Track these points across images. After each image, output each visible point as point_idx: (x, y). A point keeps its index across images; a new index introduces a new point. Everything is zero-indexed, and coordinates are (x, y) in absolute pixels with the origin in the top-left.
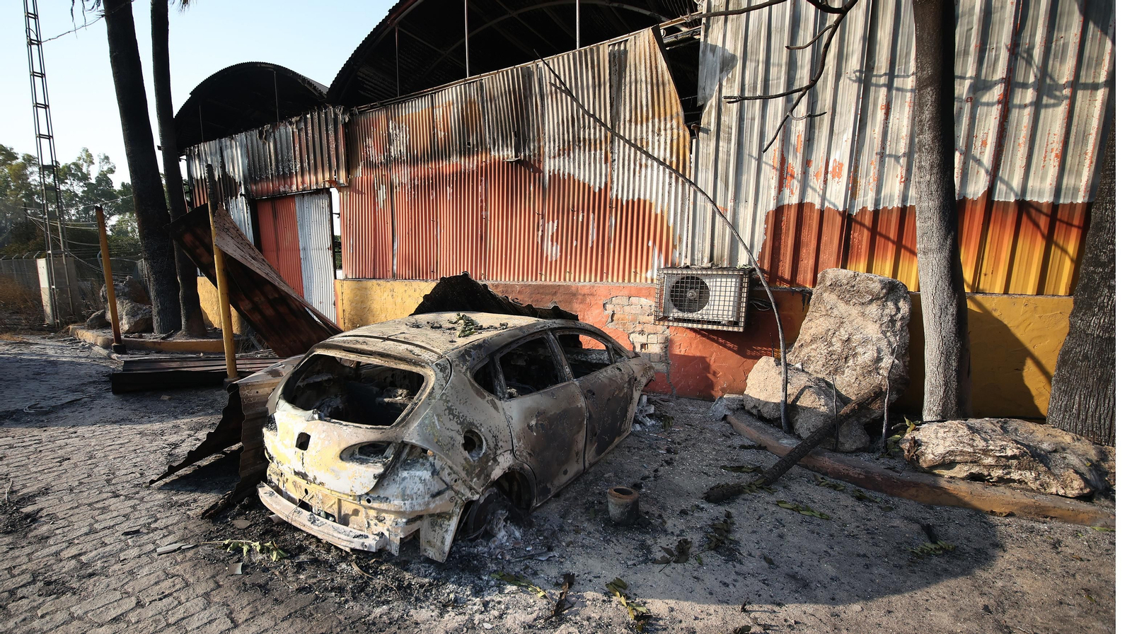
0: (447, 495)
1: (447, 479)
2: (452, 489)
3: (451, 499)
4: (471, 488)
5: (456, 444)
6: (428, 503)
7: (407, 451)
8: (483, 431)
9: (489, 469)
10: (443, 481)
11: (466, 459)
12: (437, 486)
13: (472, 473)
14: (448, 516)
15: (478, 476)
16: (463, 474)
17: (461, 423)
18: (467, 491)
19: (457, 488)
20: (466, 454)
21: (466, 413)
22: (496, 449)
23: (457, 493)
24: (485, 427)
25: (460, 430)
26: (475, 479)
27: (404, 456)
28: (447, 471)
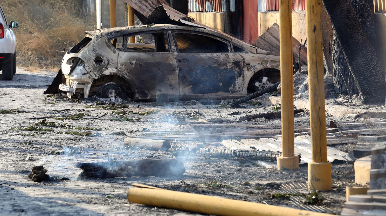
0: (88, 75)
1: (88, 70)
2: (89, 74)
3: (89, 77)
4: (95, 75)
5: (91, 59)
6: (81, 77)
7: (80, 61)
8: (104, 58)
9: (103, 70)
10: (86, 70)
11: (93, 64)
12: (84, 72)
13: (95, 70)
14: (88, 83)
15: (98, 71)
16: (92, 69)
17: (96, 54)
18: (94, 75)
19: (91, 74)
20: (95, 63)
21: (99, 51)
22: (108, 65)
23: (91, 76)
24: (106, 57)
25: (95, 56)
26: (96, 72)
27: (79, 63)
28: (87, 67)
